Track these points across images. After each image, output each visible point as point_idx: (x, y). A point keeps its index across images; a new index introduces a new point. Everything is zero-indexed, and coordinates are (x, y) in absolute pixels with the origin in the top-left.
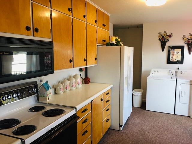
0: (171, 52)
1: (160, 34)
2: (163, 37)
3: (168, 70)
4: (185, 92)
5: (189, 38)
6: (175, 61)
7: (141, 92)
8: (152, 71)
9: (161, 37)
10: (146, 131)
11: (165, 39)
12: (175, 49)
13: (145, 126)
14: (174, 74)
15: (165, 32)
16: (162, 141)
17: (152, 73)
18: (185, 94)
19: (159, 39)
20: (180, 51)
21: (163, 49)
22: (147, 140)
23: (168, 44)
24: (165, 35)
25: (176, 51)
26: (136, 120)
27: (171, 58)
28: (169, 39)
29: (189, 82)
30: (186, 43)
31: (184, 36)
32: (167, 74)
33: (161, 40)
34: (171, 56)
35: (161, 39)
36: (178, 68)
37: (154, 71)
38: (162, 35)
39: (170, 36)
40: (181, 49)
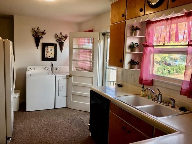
0: (45, 49)
1: (33, 29)
2: (37, 33)
3: (44, 67)
4: (63, 86)
5: (60, 37)
6: (49, 57)
7: (19, 93)
8: (28, 69)
9: (35, 33)
10: (37, 134)
11: (39, 35)
12: (49, 47)
13: (33, 128)
14: (51, 70)
15: (38, 28)
16: (57, 138)
17: (29, 71)
18: (63, 89)
19: (33, 35)
20: (53, 48)
21: (37, 46)
22: (43, 142)
23: (42, 41)
24: (38, 31)
25: (50, 48)
26: (22, 126)
27: (45, 55)
28: (43, 36)
29: (66, 77)
30: (58, 42)
31: (56, 35)
32: (44, 70)
33: (35, 36)
34: (46, 53)
35: (34, 34)
36: (53, 65)
37: (31, 68)
38: (35, 31)
39: (43, 33)
40: (54, 47)
